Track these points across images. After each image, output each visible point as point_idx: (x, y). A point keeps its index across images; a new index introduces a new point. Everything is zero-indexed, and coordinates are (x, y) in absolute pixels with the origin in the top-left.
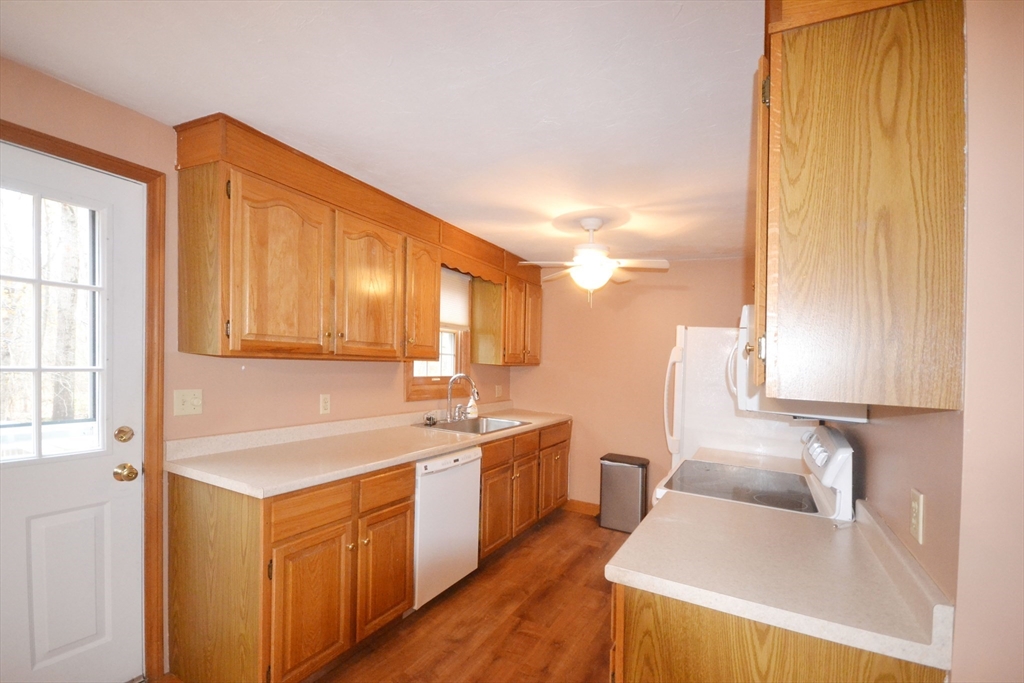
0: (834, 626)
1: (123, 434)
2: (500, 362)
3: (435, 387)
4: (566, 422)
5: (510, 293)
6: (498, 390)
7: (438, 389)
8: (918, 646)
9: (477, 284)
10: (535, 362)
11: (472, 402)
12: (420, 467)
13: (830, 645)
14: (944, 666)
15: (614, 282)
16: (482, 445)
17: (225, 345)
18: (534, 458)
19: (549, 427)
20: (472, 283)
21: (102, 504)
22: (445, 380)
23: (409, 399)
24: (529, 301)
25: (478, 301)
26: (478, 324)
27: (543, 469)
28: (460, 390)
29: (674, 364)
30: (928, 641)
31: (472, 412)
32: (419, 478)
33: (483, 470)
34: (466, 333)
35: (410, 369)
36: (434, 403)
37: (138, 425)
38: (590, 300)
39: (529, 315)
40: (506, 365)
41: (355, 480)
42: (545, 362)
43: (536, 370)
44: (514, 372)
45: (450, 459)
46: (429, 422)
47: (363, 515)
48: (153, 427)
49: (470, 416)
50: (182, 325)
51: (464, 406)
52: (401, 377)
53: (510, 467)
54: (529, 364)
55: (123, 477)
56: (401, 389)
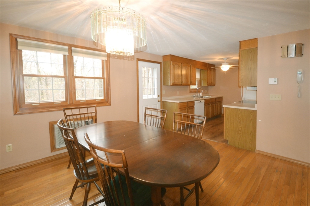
0: (246, 108)
1: (159, 96)
2: (207, 85)
4: (221, 97)
5: (209, 72)
6: (206, 91)
7: (195, 91)
9: (202, 70)
10: (214, 85)
11: (201, 93)
12: (195, 101)
13: (244, 109)
15: (230, 68)
16: (204, 100)
17: (171, 84)
18: (214, 104)
19: (217, 98)
22: (196, 89)
23: (190, 93)
24: (213, 72)
25: (202, 74)
26: (202, 78)
27: (216, 106)
28: (199, 91)
30: (255, 108)
31: (201, 95)
32: (195, 103)
33: (205, 104)
34: (200, 80)
35: (190, 87)
36: (194, 93)
37: (160, 95)
39: (213, 75)
40: (208, 86)
41: (187, 102)
42: (216, 85)
43: (215, 86)
44: (209, 87)
45: (200, 101)
46: (194, 97)
47: (188, 107)
48: (161, 95)
49: (201, 96)
50: (163, 82)
51: (200, 94)
52: (188, 89)
53: (210, 104)
54: (213, 85)
55: (159, 101)
56: (188, 91)
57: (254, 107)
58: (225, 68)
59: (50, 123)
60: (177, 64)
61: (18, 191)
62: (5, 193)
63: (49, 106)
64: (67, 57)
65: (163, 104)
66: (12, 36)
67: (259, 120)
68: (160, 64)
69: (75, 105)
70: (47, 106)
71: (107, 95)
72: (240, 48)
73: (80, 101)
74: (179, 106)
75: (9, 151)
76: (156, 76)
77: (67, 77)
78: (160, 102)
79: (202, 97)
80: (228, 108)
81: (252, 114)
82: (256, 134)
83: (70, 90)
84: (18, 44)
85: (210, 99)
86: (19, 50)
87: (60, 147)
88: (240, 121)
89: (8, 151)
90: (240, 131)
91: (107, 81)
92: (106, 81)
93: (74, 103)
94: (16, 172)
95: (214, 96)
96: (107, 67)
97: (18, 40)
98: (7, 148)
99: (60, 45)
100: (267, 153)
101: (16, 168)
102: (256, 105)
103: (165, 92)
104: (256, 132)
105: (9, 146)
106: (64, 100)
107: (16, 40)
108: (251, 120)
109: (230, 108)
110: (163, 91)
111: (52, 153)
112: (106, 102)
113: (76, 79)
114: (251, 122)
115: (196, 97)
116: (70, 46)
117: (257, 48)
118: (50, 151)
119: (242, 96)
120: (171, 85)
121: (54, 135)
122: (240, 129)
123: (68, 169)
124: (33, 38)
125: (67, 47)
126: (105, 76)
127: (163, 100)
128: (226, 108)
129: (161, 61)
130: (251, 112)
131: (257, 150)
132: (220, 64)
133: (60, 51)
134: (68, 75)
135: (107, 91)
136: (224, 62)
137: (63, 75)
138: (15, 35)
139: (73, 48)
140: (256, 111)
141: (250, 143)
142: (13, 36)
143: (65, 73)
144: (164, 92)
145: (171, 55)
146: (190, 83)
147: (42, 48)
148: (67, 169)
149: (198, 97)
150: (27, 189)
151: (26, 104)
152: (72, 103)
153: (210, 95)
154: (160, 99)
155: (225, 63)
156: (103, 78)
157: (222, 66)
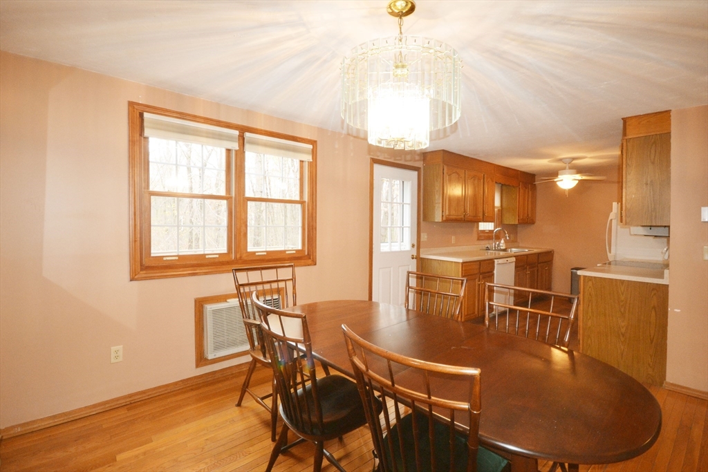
0: (640, 278)
1: (413, 246)
2: (517, 223)
3: (486, 234)
4: (551, 252)
5: (521, 191)
7: (488, 236)
8: (661, 280)
9: (504, 188)
10: (533, 223)
11: (502, 241)
12: (496, 261)
13: (635, 281)
14: (667, 284)
16: (515, 256)
17: (442, 219)
18: (535, 267)
19: (542, 253)
20: (501, 187)
21: (390, 267)
22: (491, 232)
23: (478, 239)
24: (530, 192)
25: (504, 198)
26: (504, 205)
27: (540, 274)
28: (498, 237)
29: (611, 220)
30: (663, 278)
31: (503, 245)
32: (495, 265)
33: (516, 267)
34: (499, 210)
35: (478, 226)
36: (487, 242)
38: (567, 193)
40: (519, 224)
41: (479, 262)
42: (538, 222)
43: (532, 226)
44: (522, 228)
45: (504, 260)
46: (488, 249)
47: (481, 274)
48: (418, 245)
49: (502, 248)
50: (424, 213)
51: (500, 243)
52: (475, 229)
53: (526, 268)
54: (530, 223)
55: (413, 258)
56: (475, 236)
57: (661, 276)
58: (567, 182)
59: (196, 301)
60: (456, 173)
61: (145, 453)
62: (119, 457)
63: (195, 262)
64: (233, 154)
65: (422, 264)
66: (134, 108)
67: (675, 310)
68: (416, 173)
69: (245, 262)
70: (192, 262)
71: (308, 241)
72: (625, 134)
73: (254, 253)
74: (462, 270)
75: (117, 361)
76: (408, 199)
77: (231, 198)
78: (415, 260)
79: (504, 250)
80: (590, 278)
81: (655, 294)
82: (665, 344)
83: (237, 228)
84: (146, 124)
85: (527, 255)
86: (144, 138)
87: (215, 355)
88: (622, 310)
89: (113, 360)
90: (623, 335)
91: (310, 208)
92: (308, 210)
93: (244, 257)
94: (128, 409)
95: (535, 248)
96: (311, 177)
97: (146, 115)
98: (113, 355)
99: (222, 127)
100: (694, 390)
101: (128, 400)
102: (666, 272)
103: (426, 237)
104: (666, 339)
105: (117, 351)
106: (223, 249)
107: (141, 115)
108: (654, 307)
109: (595, 277)
110: (422, 234)
111: (199, 369)
112: (306, 257)
113: (249, 203)
114: (653, 313)
115: (492, 250)
116: (243, 130)
117: (669, 134)
118: (195, 366)
119: (607, 250)
120: (443, 221)
121: (203, 329)
122: (623, 330)
123: (239, 408)
124: (174, 112)
125: (236, 133)
126: (306, 198)
127: (422, 256)
128: (585, 277)
129: (420, 164)
130: (653, 289)
131: (667, 383)
132: (555, 173)
133: (224, 140)
134: (236, 195)
135: (309, 231)
136: (564, 169)
137: (223, 193)
138: (138, 104)
139: (247, 135)
140: (666, 287)
141: (649, 365)
142: (136, 107)
143: (228, 189)
144: (424, 237)
145: (443, 150)
146: (481, 218)
147: (188, 134)
148: (237, 408)
149: (495, 250)
150: (163, 449)
151: (153, 257)
152: (241, 257)
153: (520, 245)
154: (415, 254)
155: (568, 171)
156: (302, 202)
157: (559, 176)
